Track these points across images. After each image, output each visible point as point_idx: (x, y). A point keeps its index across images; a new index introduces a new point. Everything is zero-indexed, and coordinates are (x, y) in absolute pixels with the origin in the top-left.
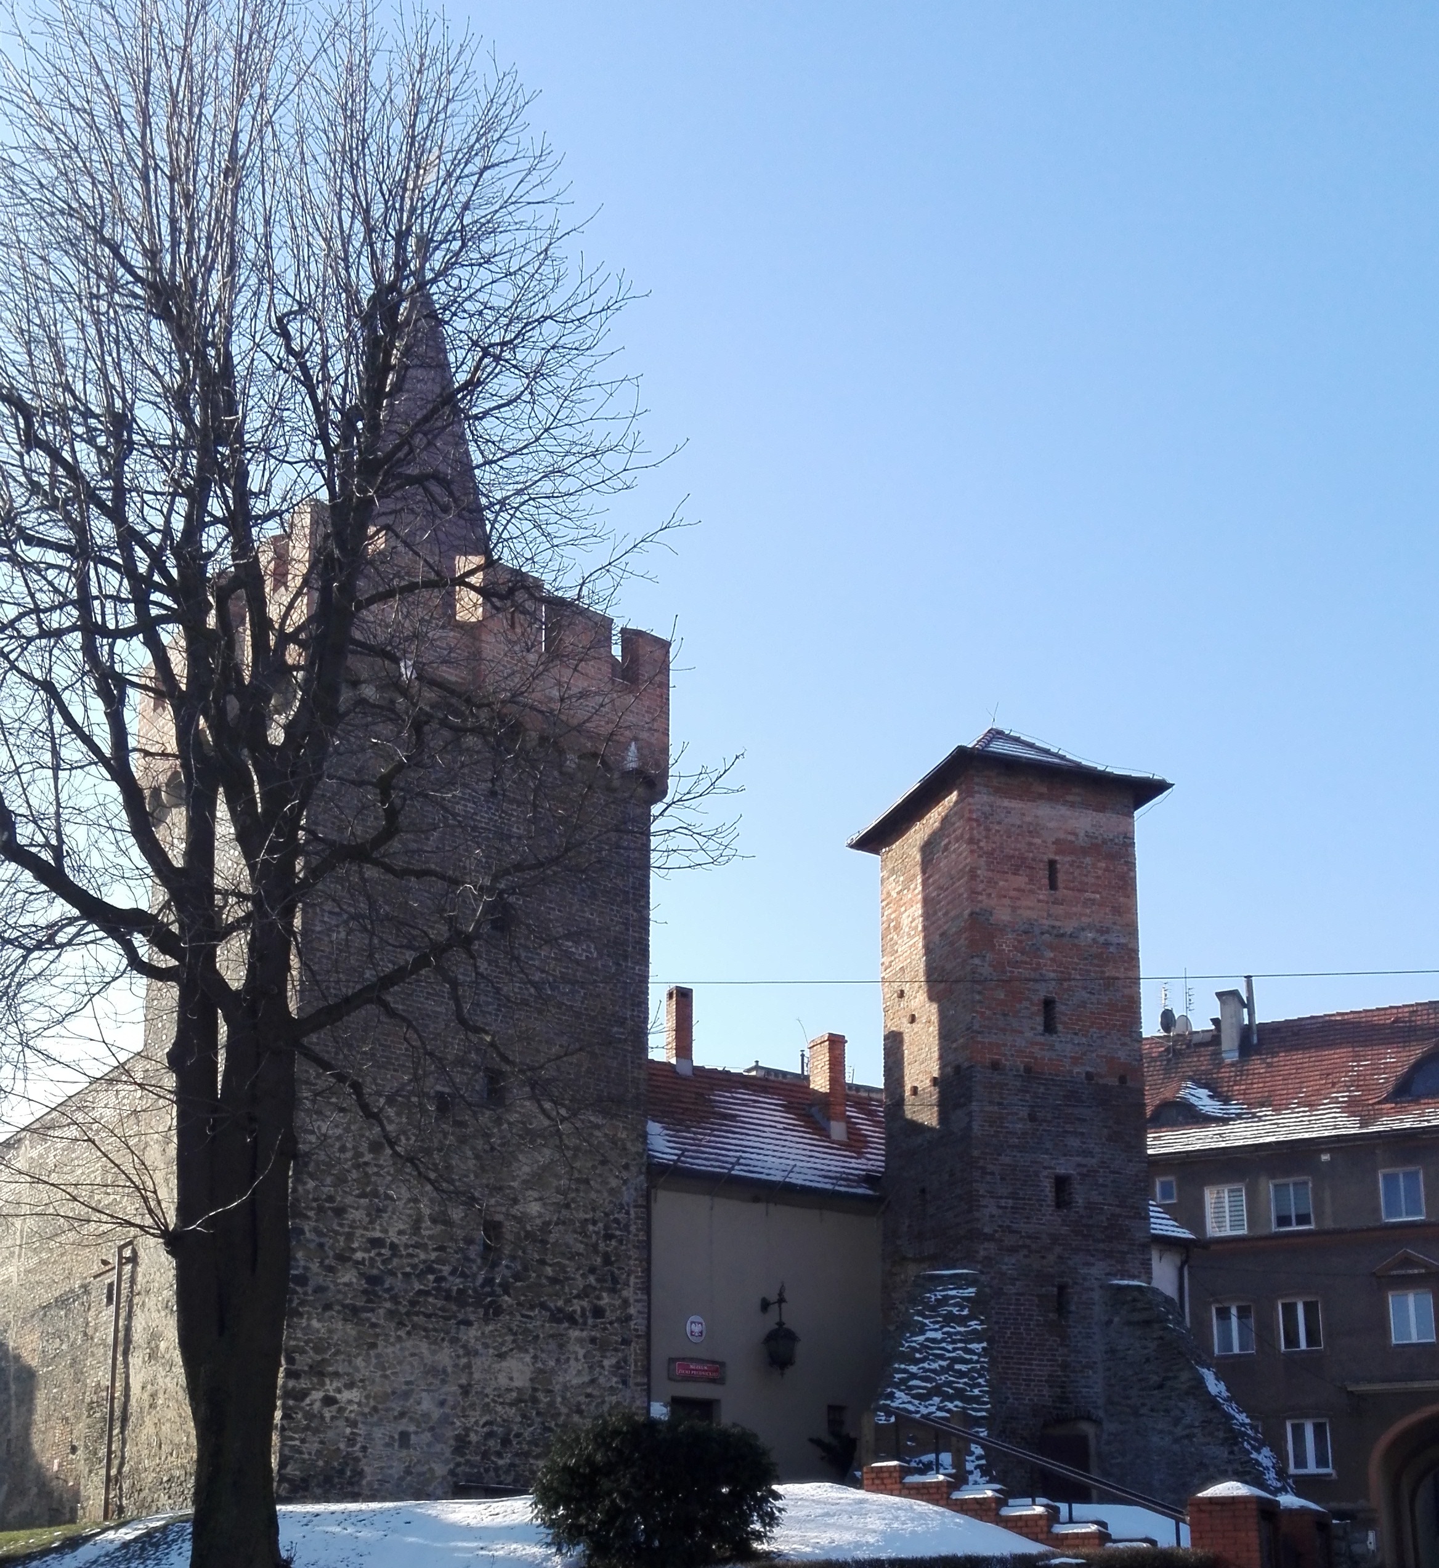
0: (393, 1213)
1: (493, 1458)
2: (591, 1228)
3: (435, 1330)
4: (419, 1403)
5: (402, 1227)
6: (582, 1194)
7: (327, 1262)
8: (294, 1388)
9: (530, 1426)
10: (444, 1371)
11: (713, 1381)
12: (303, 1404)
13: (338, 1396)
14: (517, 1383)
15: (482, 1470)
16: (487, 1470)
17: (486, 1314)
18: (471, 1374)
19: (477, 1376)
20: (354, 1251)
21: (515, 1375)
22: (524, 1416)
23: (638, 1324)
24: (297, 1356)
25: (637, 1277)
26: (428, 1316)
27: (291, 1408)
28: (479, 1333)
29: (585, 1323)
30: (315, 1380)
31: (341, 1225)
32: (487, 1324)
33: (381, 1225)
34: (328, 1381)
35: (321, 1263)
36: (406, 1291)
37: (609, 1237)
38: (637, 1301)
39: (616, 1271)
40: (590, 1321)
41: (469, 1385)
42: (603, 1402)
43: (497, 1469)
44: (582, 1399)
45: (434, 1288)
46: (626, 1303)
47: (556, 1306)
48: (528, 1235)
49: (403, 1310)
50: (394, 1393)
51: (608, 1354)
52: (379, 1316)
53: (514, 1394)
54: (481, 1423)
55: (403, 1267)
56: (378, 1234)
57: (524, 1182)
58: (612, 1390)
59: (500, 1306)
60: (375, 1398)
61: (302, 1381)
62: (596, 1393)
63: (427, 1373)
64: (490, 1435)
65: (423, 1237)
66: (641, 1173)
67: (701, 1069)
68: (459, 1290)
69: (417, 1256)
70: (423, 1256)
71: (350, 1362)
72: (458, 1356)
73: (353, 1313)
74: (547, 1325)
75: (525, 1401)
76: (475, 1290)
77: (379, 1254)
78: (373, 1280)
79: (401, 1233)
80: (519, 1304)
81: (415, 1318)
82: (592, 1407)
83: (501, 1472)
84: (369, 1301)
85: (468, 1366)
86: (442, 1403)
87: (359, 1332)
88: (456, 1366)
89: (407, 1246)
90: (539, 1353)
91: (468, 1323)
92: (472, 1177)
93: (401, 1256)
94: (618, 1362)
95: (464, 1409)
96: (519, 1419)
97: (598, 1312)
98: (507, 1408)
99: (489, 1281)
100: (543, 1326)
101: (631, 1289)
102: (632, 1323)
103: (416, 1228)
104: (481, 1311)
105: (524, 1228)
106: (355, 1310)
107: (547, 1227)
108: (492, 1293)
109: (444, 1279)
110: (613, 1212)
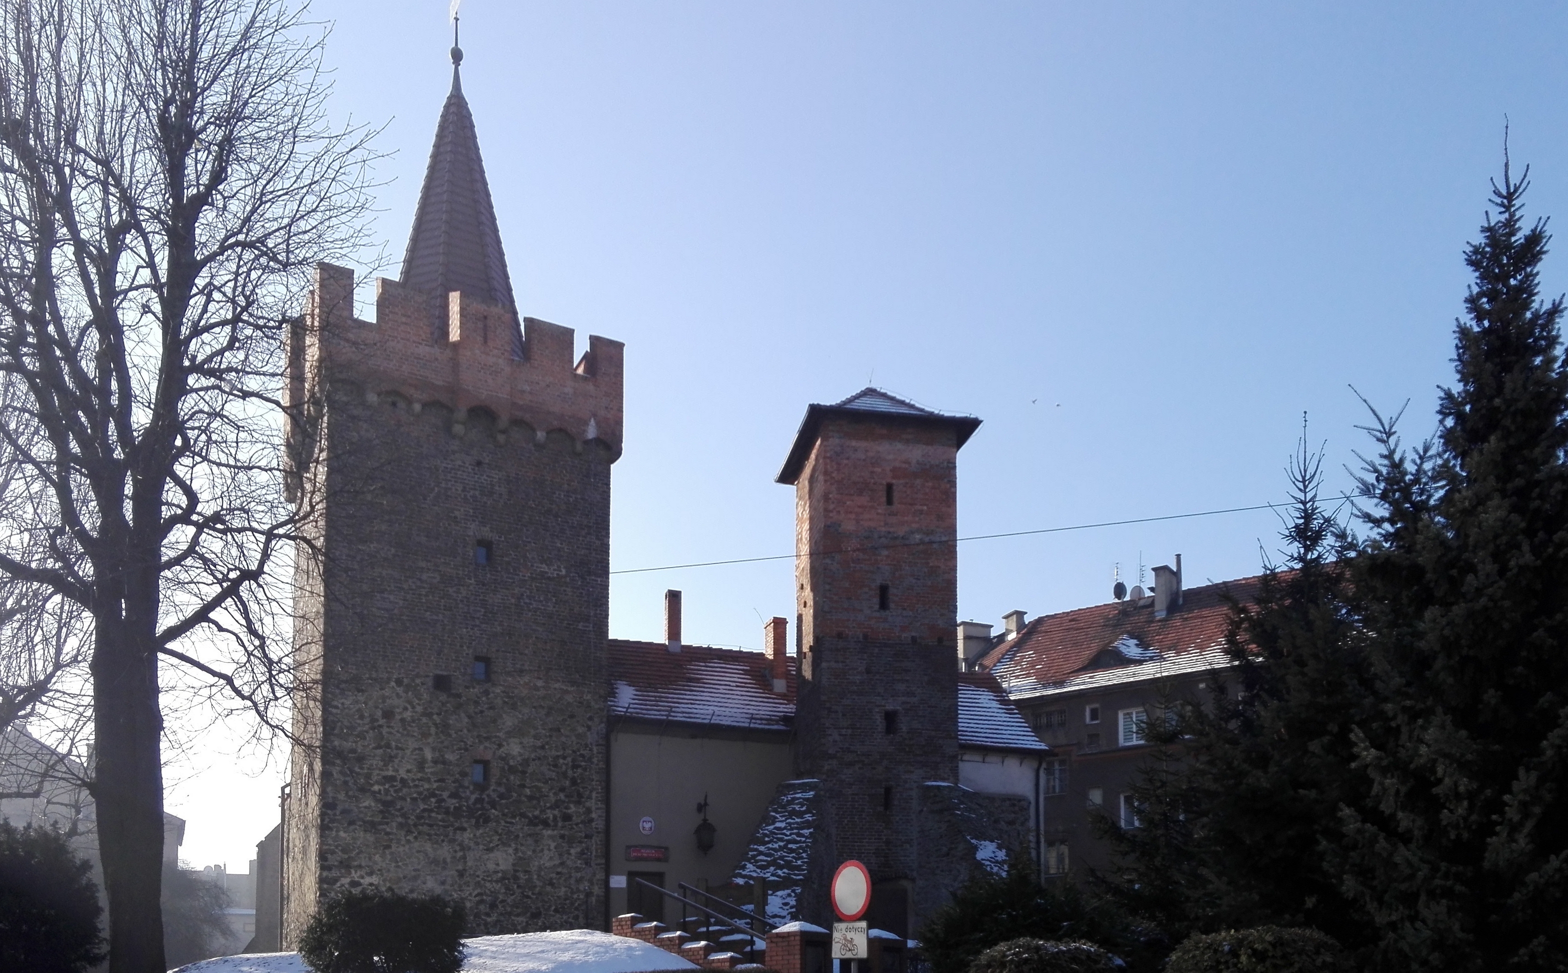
0: (403, 758)
1: (484, 917)
2: (561, 761)
3: (436, 834)
4: (424, 883)
5: (409, 767)
6: (554, 739)
7: (351, 793)
8: (327, 877)
9: (512, 895)
10: (445, 862)
11: (658, 860)
12: (335, 887)
13: (362, 881)
14: (502, 867)
15: (474, 925)
16: (478, 925)
17: (477, 822)
18: (465, 862)
19: (470, 864)
20: (372, 785)
21: (500, 862)
22: (507, 889)
23: (599, 824)
24: (329, 856)
25: (598, 793)
26: (431, 826)
27: (325, 890)
28: (472, 835)
29: (556, 825)
30: (343, 871)
31: (362, 769)
32: (478, 829)
33: (393, 767)
34: (353, 872)
35: (347, 794)
36: (414, 810)
37: (575, 767)
38: (597, 809)
39: (581, 790)
40: (560, 824)
41: (465, 870)
42: (570, 877)
43: (486, 924)
44: (554, 875)
45: (435, 807)
46: (589, 811)
47: (533, 816)
48: (511, 767)
49: (411, 822)
50: (405, 877)
51: (574, 845)
52: (392, 827)
53: (500, 875)
55: (411, 794)
56: (390, 773)
57: (508, 733)
58: (578, 869)
59: (489, 817)
60: (390, 881)
61: (333, 871)
62: (565, 871)
63: (431, 863)
64: (482, 901)
65: (427, 773)
66: (602, 722)
67: (688, 647)
68: (455, 807)
69: (422, 786)
70: (427, 786)
71: (370, 859)
72: (456, 851)
73: (371, 826)
74: (526, 828)
75: (508, 879)
76: (468, 807)
77: (393, 786)
78: (387, 804)
79: (408, 771)
80: (504, 815)
81: (420, 827)
82: (561, 881)
83: (489, 926)
84: (383, 818)
85: (464, 857)
86: (443, 883)
87: (376, 838)
88: (454, 857)
89: (414, 780)
90: (519, 847)
91: (464, 829)
92: (465, 731)
93: (410, 787)
94: (582, 850)
95: (460, 886)
96: (503, 891)
97: (567, 818)
98: (494, 884)
99: (479, 800)
100: (522, 829)
101: (593, 801)
102: (594, 824)
103: (421, 768)
104: (473, 821)
105: (508, 764)
106: (373, 825)
107: (526, 762)
108: (483, 809)
109: (443, 800)
110: (579, 750)
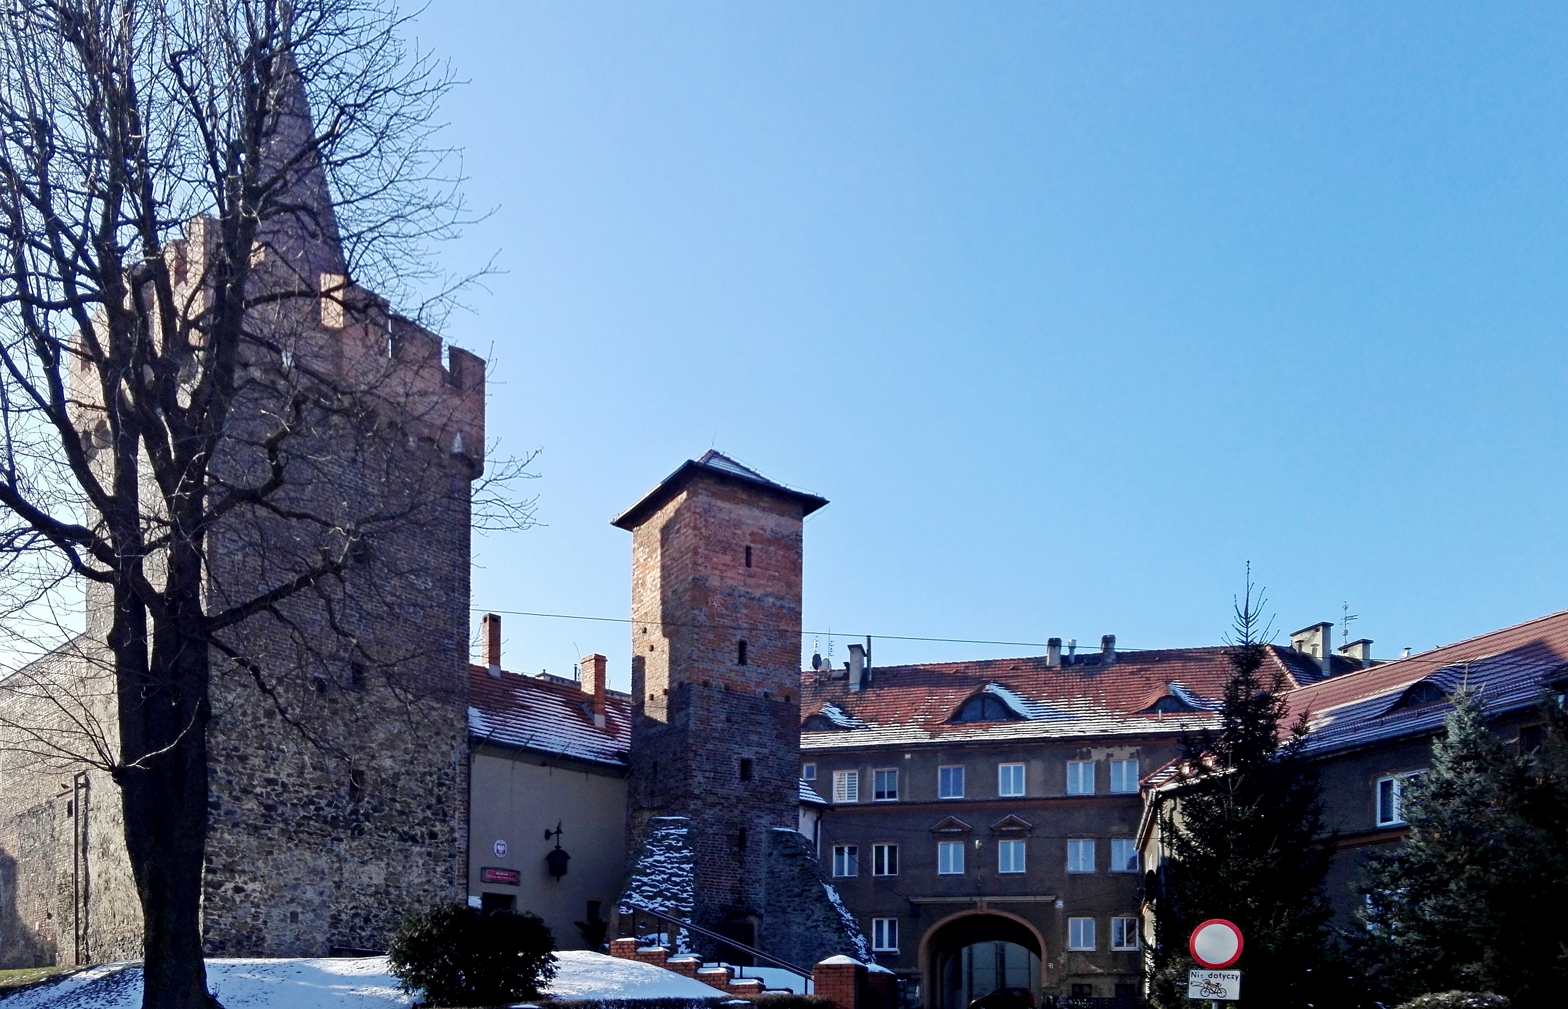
0: (283, 761)
1: (358, 931)
2: (428, 778)
3: (316, 844)
4: (304, 893)
5: (290, 771)
6: (422, 755)
7: (234, 794)
8: (212, 880)
9: (384, 910)
10: (323, 872)
11: (511, 883)
12: (219, 891)
13: (245, 887)
14: (375, 881)
15: (350, 938)
16: (354, 939)
17: (353, 834)
18: (342, 874)
19: (346, 875)
20: (254, 787)
21: (374, 876)
22: (380, 903)
23: (461, 844)
24: (214, 858)
25: (461, 813)
26: (310, 834)
27: (210, 894)
28: (348, 847)
29: (423, 842)
30: (228, 875)
31: (245, 768)
32: (353, 840)
33: (274, 769)
34: (237, 876)
35: (230, 794)
36: (294, 817)
37: (441, 785)
39: (446, 808)
40: (427, 841)
41: (341, 881)
42: (436, 895)
43: (361, 938)
44: (421, 893)
45: (314, 815)
46: (452, 830)
47: (403, 831)
48: (383, 781)
49: (291, 829)
50: (285, 886)
51: (440, 864)
52: (274, 833)
53: (373, 889)
54: (349, 907)
55: (292, 800)
56: (272, 776)
57: (381, 744)
58: (442, 888)
59: (363, 829)
60: (272, 889)
61: (218, 875)
62: (431, 889)
63: (310, 873)
64: (356, 915)
65: (306, 779)
66: (464, 742)
67: (507, 673)
68: (333, 817)
69: (302, 792)
70: (306, 792)
71: (253, 864)
72: (333, 862)
73: (255, 830)
74: (397, 843)
75: (381, 894)
76: (344, 817)
77: (274, 790)
78: (269, 808)
79: (289, 775)
80: (376, 828)
81: (300, 835)
82: (428, 899)
83: (363, 940)
84: (266, 822)
85: (340, 869)
86: (321, 894)
87: (259, 843)
88: (331, 868)
89: (294, 785)
90: (391, 861)
91: (341, 840)
92: (342, 738)
93: (289, 792)
94: (446, 869)
95: (337, 898)
96: (376, 905)
97: (433, 835)
98: (368, 898)
99: (355, 812)
100: (393, 844)
101: (456, 821)
102: (456, 844)
103: (301, 774)
104: (349, 832)
105: (380, 776)
106: (256, 828)
107: (397, 776)
108: (357, 820)
109: (322, 809)
110: (443, 769)
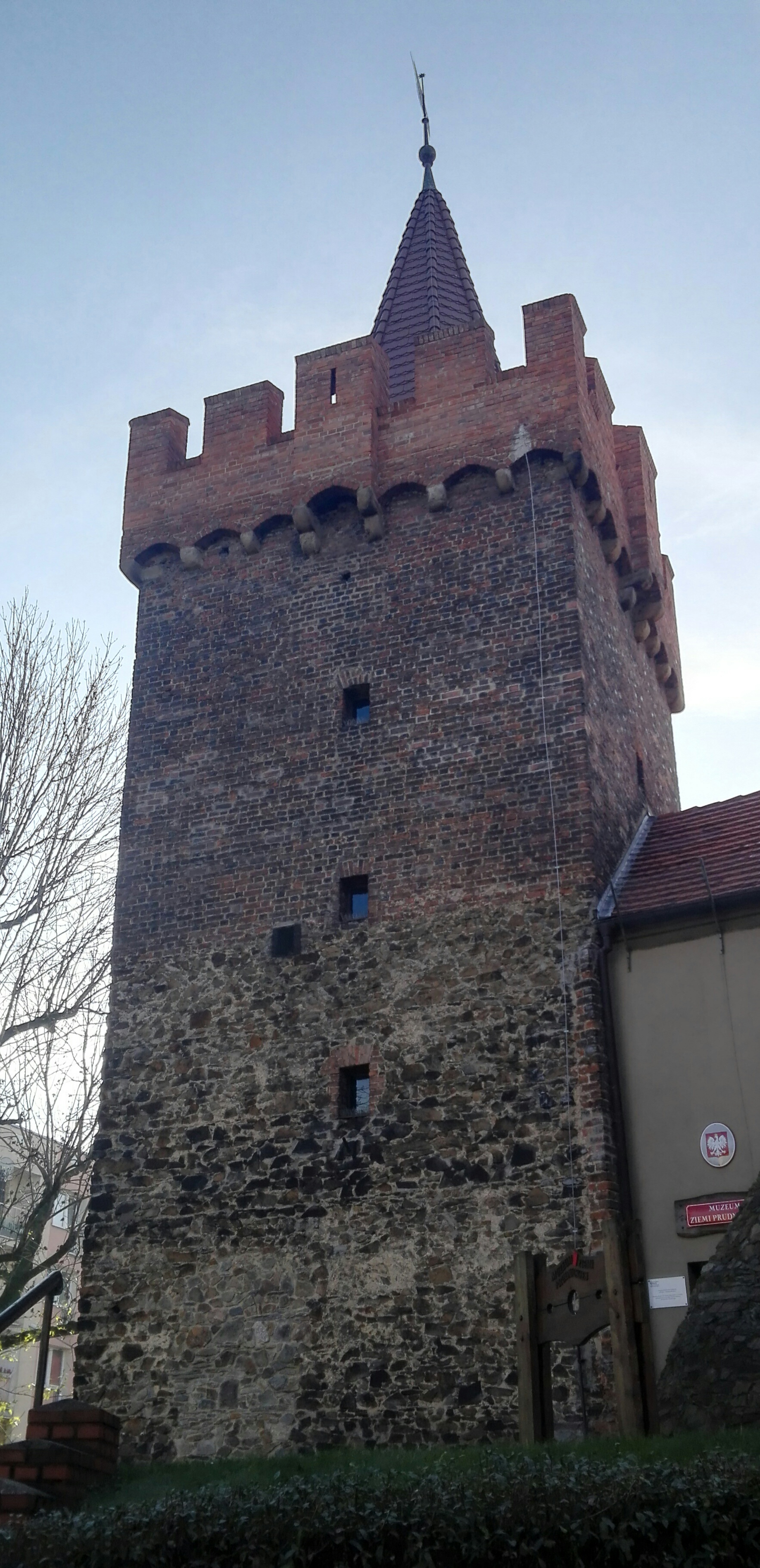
0: (219, 1091)
1: (360, 1407)
2: (505, 1036)
3: (271, 1231)
4: (250, 1338)
5: (230, 1106)
6: (490, 994)
7: (136, 1173)
9: (416, 1348)
10: (287, 1285)
12: (99, 1362)
13: (143, 1344)
14: (395, 1286)
15: (342, 1426)
16: (350, 1426)
17: (346, 1193)
18: (325, 1284)
19: (332, 1285)
20: (170, 1151)
21: (392, 1274)
22: (407, 1335)
25: (585, 1088)
26: (261, 1214)
28: (336, 1224)
29: (500, 1176)
30: (113, 1327)
31: (154, 1124)
32: (348, 1207)
33: (203, 1111)
34: (128, 1326)
35: (129, 1176)
36: (234, 1188)
37: (535, 1042)
38: (588, 1124)
39: (549, 1088)
40: (509, 1171)
41: (324, 1300)
43: (366, 1422)
44: (501, 1293)
45: (272, 1176)
46: (569, 1130)
47: (454, 1162)
48: (407, 1070)
49: (229, 1213)
50: (215, 1329)
51: (542, 1216)
52: (197, 1228)
53: (391, 1303)
54: (341, 1354)
55: (232, 1157)
56: (201, 1123)
57: (398, 1004)
59: (368, 1178)
60: (189, 1340)
61: (97, 1331)
63: (262, 1292)
64: (356, 1369)
65: (258, 1112)
66: (584, 937)
68: (306, 1169)
69: (250, 1138)
70: (257, 1135)
71: (158, 1297)
72: (306, 1261)
73: (163, 1231)
74: (439, 1191)
75: (409, 1311)
76: (330, 1164)
77: (203, 1147)
78: (191, 1183)
79: (228, 1114)
80: (397, 1170)
81: (243, 1221)
83: (372, 1427)
84: (185, 1211)
85: (323, 1272)
86: (284, 1333)
87: (168, 1254)
88: (304, 1275)
89: (237, 1129)
90: (427, 1235)
91: (319, 1213)
92: (324, 1018)
93: (230, 1144)
94: (562, 1225)
95: (315, 1338)
96: (400, 1339)
97: (522, 1155)
98: (380, 1326)
99: (349, 1148)
100: (432, 1194)
101: (578, 1107)
102: (582, 1161)
103: (249, 1105)
104: (339, 1192)
105: (402, 1064)
106: (165, 1226)
107: (436, 1053)
108: (357, 1163)
109: (286, 1159)
110: (540, 1005)
